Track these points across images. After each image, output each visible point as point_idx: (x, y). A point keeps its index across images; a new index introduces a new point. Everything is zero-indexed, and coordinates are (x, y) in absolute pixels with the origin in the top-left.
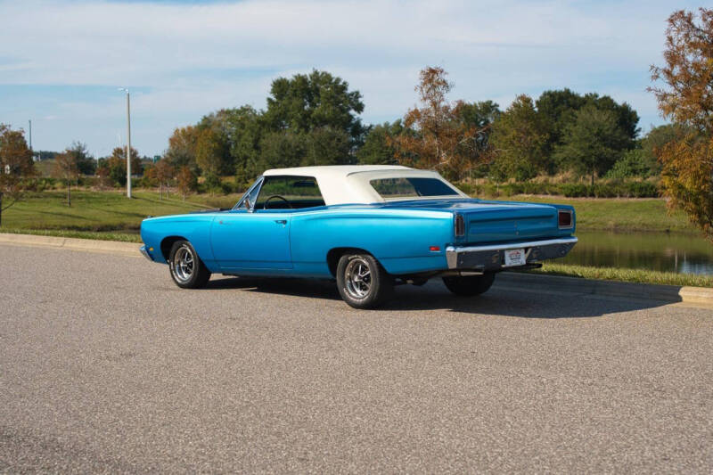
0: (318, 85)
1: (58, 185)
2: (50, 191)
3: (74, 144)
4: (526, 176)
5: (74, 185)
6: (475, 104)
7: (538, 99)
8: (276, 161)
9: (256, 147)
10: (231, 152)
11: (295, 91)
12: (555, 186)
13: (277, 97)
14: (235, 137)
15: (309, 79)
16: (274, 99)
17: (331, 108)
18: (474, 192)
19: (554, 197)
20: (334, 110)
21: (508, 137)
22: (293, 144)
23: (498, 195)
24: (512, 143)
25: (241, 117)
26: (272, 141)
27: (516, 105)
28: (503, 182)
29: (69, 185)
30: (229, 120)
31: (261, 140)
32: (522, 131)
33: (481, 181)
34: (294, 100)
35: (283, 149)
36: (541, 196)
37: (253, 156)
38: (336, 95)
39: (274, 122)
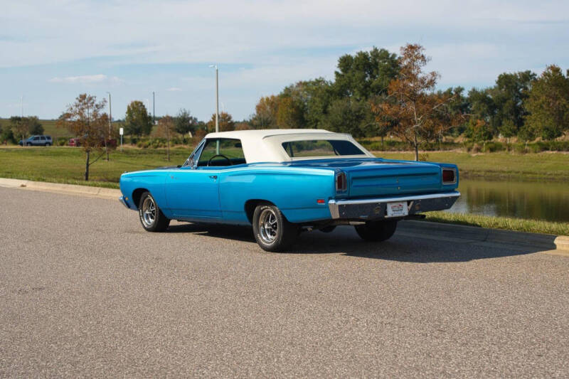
0: (377, 60)
1: (168, 144)
2: (162, 148)
3: (181, 110)
4: (552, 136)
5: (181, 144)
6: (515, 74)
8: (340, 123)
10: (305, 116)
11: (358, 65)
13: (342, 70)
14: (310, 105)
15: (370, 55)
16: (340, 72)
17: (388, 79)
18: (505, 149)
21: (537, 102)
22: (353, 110)
23: (527, 152)
25: (315, 87)
26: (336, 107)
27: (545, 74)
28: (531, 140)
29: (176, 143)
30: (305, 90)
31: (330, 107)
32: (551, 97)
33: (512, 140)
34: (357, 73)
35: (345, 113)
36: (565, 153)
37: (322, 119)
38: (393, 68)
39: (340, 91)
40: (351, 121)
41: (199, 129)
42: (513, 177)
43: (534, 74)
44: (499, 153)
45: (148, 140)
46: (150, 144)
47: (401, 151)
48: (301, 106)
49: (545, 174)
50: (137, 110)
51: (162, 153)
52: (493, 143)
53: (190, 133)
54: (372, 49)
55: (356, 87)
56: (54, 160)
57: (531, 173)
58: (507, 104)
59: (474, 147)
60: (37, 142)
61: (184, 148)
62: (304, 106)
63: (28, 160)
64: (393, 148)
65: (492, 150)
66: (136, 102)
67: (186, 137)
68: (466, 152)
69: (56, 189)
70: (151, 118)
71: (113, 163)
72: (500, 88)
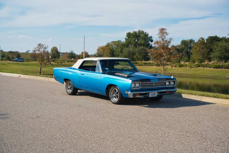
0: (140, 34)
1: (66, 62)
2: (64, 64)
4: (201, 62)
5: (70, 62)
6: (187, 40)
7: (207, 38)
8: (127, 56)
9: (121, 52)
10: (114, 53)
11: (133, 36)
12: (210, 65)
13: (128, 38)
14: (116, 49)
15: (137, 32)
16: (127, 38)
17: (144, 41)
18: (184, 66)
19: (210, 68)
21: (196, 50)
22: (132, 51)
23: (192, 67)
24: (197, 52)
25: (118, 43)
26: (126, 50)
27: (199, 40)
28: (194, 63)
29: (69, 62)
30: (114, 44)
31: (123, 50)
32: (201, 48)
33: (187, 63)
34: (133, 39)
35: (129, 52)
36: (206, 68)
37: (120, 55)
38: (145, 37)
39: (127, 45)
40: (131, 55)
41: (77, 57)
42: (187, 76)
43: (194, 40)
44: (183, 68)
45: (58, 60)
46: (59, 62)
47: (148, 66)
48: (113, 50)
49: (199, 75)
50: (55, 50)
51: (64, 65)
52: (180, 64)
53: (73, 59)
55: (132, 43)
56: (26, 67)
57: (194, 75)
58: (184, 51)
59: (174, 65)
60: (19, 60)
61: (71, 64)
62: (114, 50)
63: (16, 67)
64: (145, 65)
65: (180, 66)
66: (54, 47)
67: (72, 60)
68: (171, 67)
69: (32, 78)
70: (59, 53)
71: (47, 68)
72: (182, 45)
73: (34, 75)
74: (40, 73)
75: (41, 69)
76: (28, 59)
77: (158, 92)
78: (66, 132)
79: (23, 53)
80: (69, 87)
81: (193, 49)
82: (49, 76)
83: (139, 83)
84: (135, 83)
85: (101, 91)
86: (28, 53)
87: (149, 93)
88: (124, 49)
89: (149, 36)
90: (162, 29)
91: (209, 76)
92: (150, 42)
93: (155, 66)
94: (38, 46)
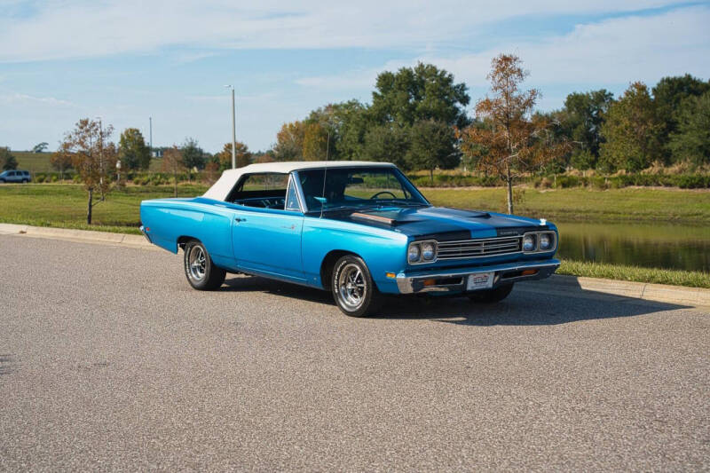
0: (423, 78)
1: (172, 179)
2: (165, 185)
3: (187, 140)
4: (638, 167)
5: (187, 180)
6: (588, 94)
7: (655, 86)
8: (380, 154)
9: (361, 141)
10: (337, 146)
11: (400, 84)
12: (669, 177)
13: (382, 91)
14: (342, 131)
15: (414, 73)
16: (380, 93)
17: (437, 100)
18: (580, 184)
19: (667, 189)
20: (439, 103)
21: (619, 127)
22: (396, 138)
23: (607, 187)
24: (624, 133)
25: (348, 112)
26: (375, 134)
27: (628, 93)
28: (611, 173)
30: (336, 114)
31: (367, 134)
32: (634, 121)
33: (589, 173)
34: (399, 94)
35: (387, 142)
36: (653, 188)
37: (357, 150)
38: (442, 88)
39: (378, 116)
40: (395, 150)
42: (591, 218)
43: (610, 94)
44: (574, 189)
45: (147, 175)
46: (149, 181)
47: (454, 187)
48: (331, 134)
49: (631, 214)
50: (133, 139)
51: (168, 192)
52: (565, 176)
53: (195, 169)
54: (417, 65)
55: (398, 110)
56: (39, 200)
57: (613, 213)
58: (578, 130)
59: (543, 182)
60: (12, 178)
61: (191, 185)
62: (335, 134)
64: (445, 185)
65: (565, 185)
66: (131, 129)
67: (192, 172)
68: (533, 188)
70: (149, 150)
71: (108, 203)
72: (570, 111)
73: (70, 227)
74: (91, 220)
75: (90, 206)
76: (43, 171)
77: (496, 273)
78: (200, 410)
79: (25, 154)
80: (195, 264)
81: (608, 123)
82: (122, 229)
83: (433, 245)
84: (418, 246)
85: (304, 273)
86: (39, 151)
87: (466, 277)
88: (369, 132)
89: (455, 83)
90: (506, 59)
91: (666, 214)
92: (458, 104)
93: (479, 184)
94: (78, 129)
